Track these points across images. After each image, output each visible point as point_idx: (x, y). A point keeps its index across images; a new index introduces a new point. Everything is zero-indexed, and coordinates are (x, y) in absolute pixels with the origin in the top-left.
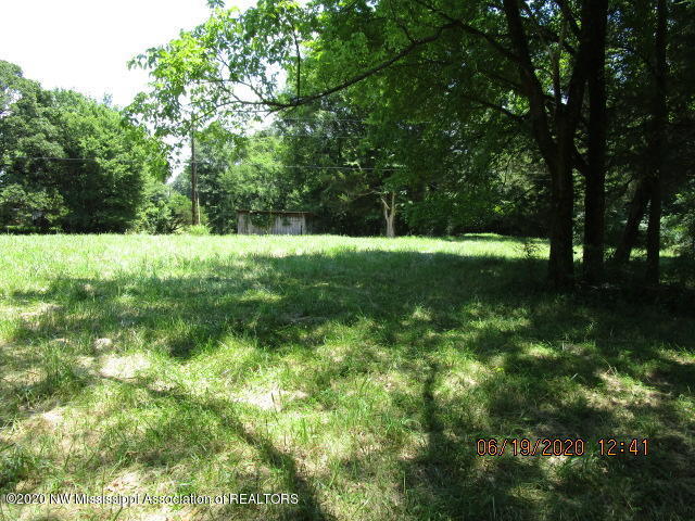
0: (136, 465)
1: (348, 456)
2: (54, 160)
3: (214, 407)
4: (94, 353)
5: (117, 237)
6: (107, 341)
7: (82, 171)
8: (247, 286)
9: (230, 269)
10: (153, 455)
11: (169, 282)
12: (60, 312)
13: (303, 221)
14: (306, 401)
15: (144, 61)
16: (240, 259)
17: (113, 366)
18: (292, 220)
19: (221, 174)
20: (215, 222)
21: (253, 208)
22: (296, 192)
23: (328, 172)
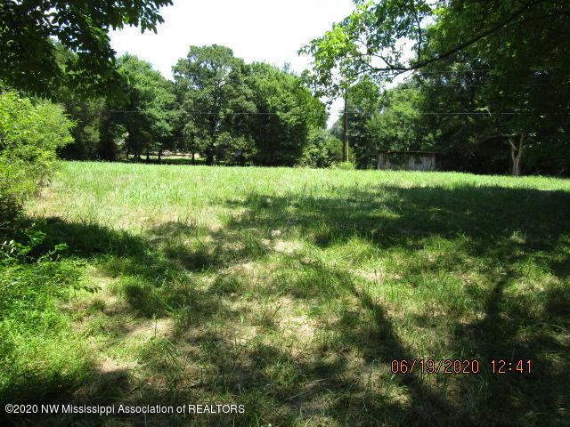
0: (290, 295)
1: (421, 314)
2: (250, 114)
3: (338, 275)
4: (271, 238)
5: (288, 170)
6: (278, 232)
7: (267, 122)
8: (376, 206)
9: (365, 194)
10: (300, 292)
11: (320, 201)
12: (252, 214)
13: (433, 160)
14: (401, 281)
15: (308, 49)
16: (374, 188)
17: (281, 246)
18: (424, 159)
19: (368, 121)
20: (361, 160)
21: (393, 149)
22: (430, 135)
23: (460, 118)
